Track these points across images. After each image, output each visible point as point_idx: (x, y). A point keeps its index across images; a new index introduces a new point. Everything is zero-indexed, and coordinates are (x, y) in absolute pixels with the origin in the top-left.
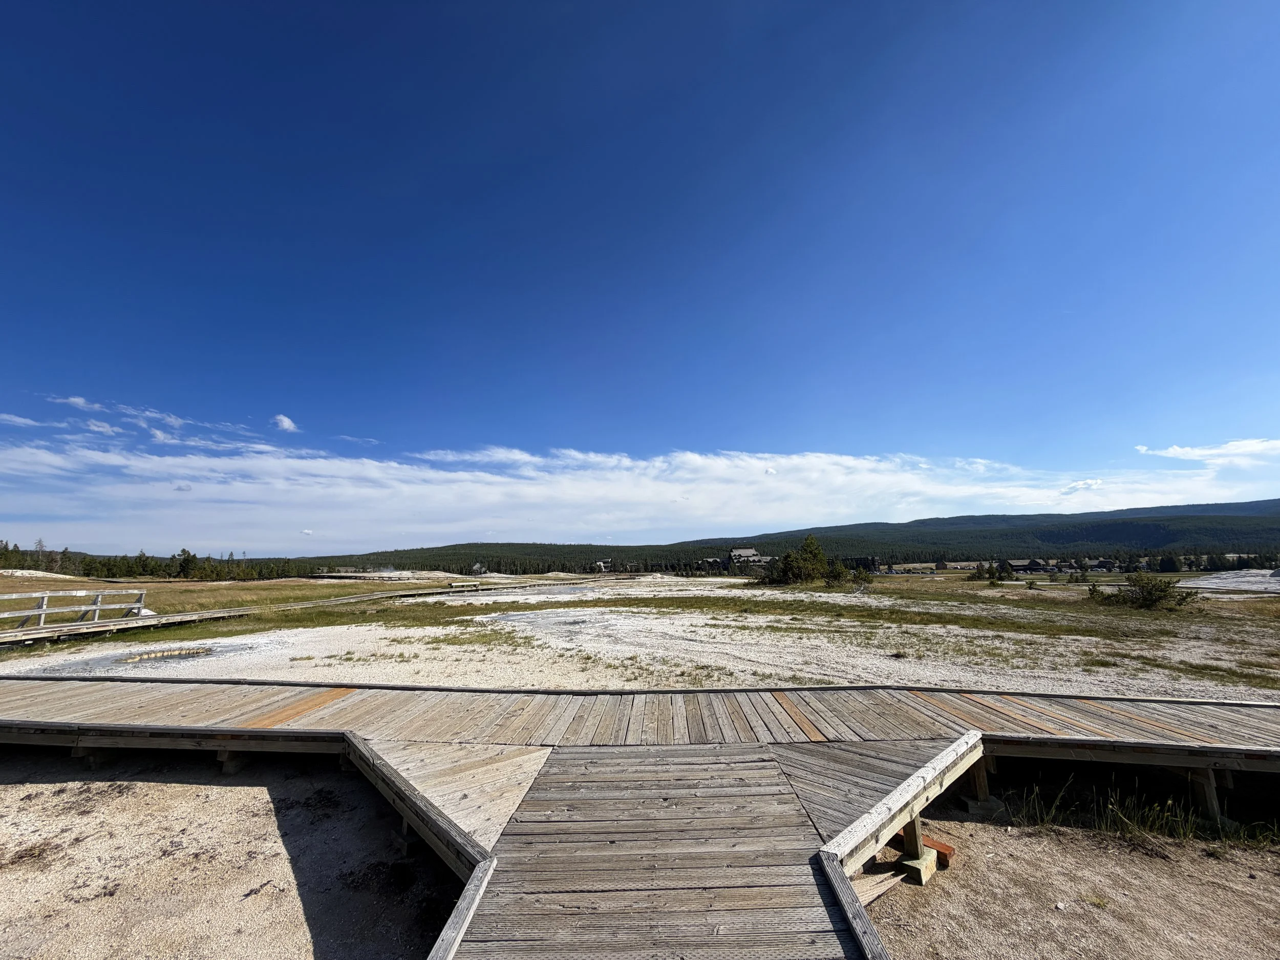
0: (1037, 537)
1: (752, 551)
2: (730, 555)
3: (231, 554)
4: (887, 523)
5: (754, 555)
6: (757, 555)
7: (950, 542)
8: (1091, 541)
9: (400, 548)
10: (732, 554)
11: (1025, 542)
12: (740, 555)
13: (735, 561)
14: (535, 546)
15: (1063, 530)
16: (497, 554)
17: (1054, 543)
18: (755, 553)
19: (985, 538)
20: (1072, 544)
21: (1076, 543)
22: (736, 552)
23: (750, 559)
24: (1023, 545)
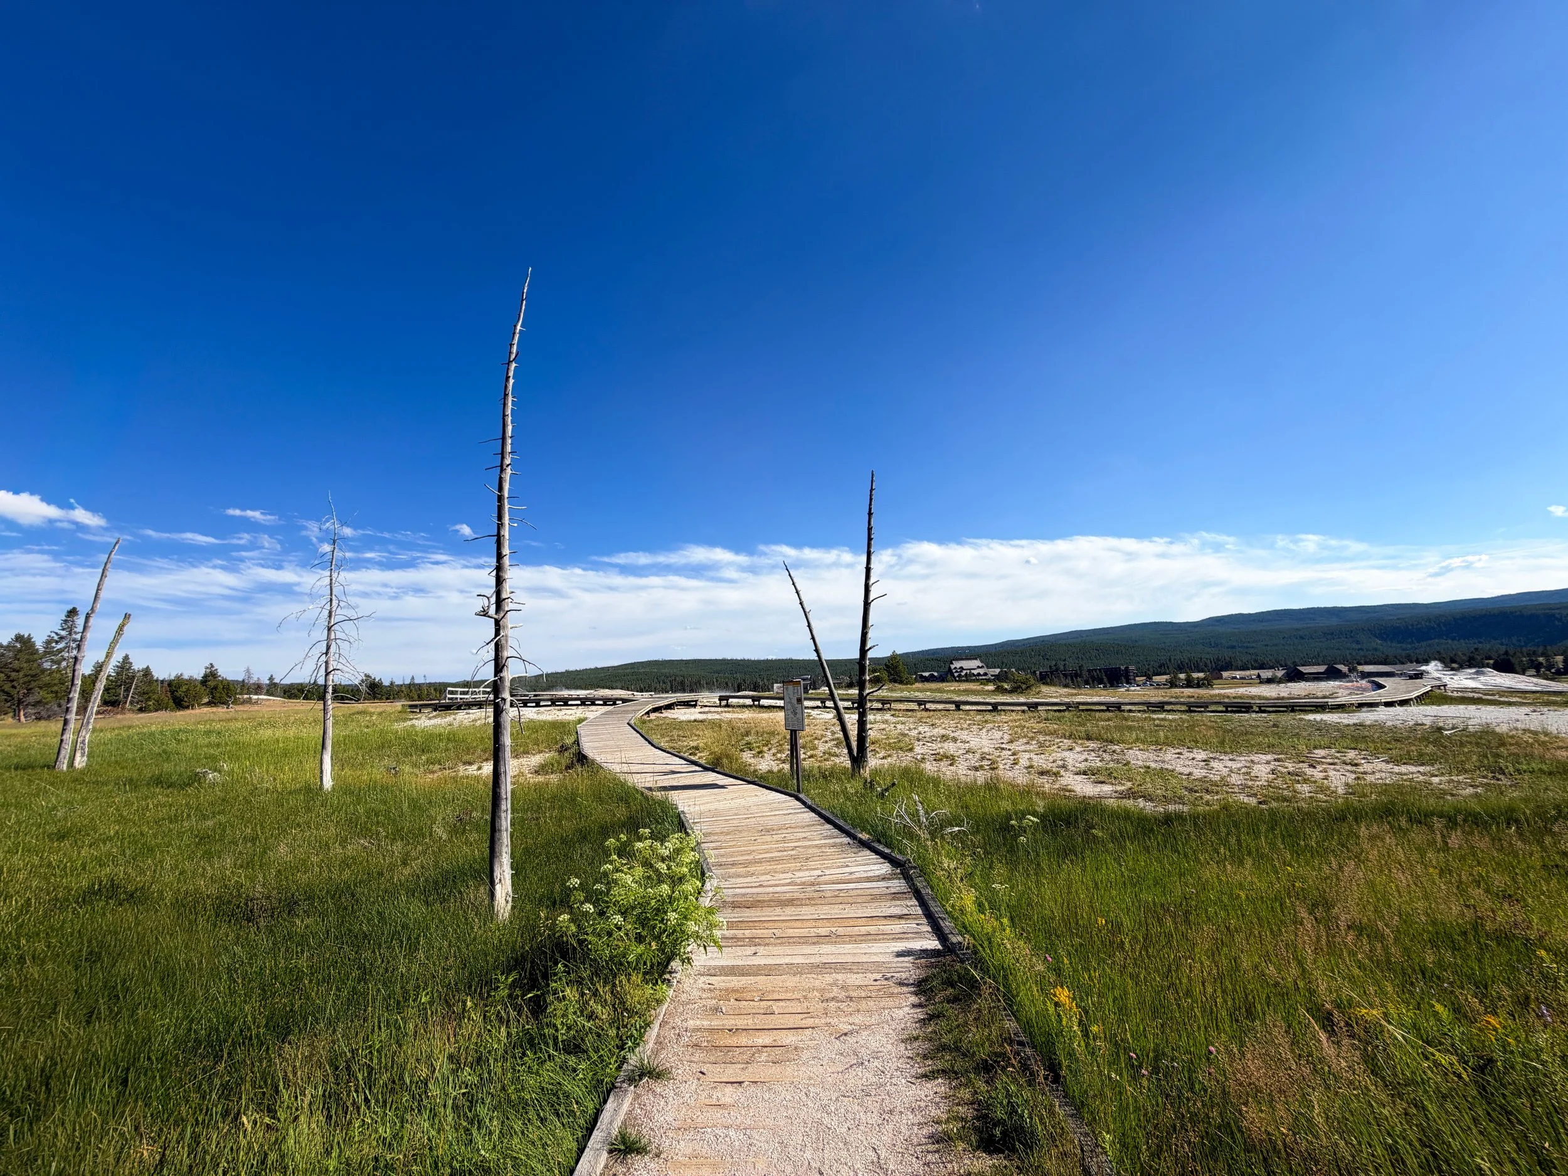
0: (1375, 636)
1: (977, 663)
2: (950, 667)
3: (413, 678)
4: (1171, 623)
5: (979, 667)
6: (982, 667)
7: (1254, 645)
8: (1453, 639)
9: (572, 668)
10: (953, 667)
11: (1358, 642)
12: (962, 668)
13: (956, 674)
14: (724, 662)
15: (1412, 625)
16: (681, 673)
17: (1399, 642)
18: (980, 665)
19: (1302, 638)
20: (1424, 644)
21: (1430, 642)
22: (957, 664)
23: (973, 671)
24: (1354, 646)
